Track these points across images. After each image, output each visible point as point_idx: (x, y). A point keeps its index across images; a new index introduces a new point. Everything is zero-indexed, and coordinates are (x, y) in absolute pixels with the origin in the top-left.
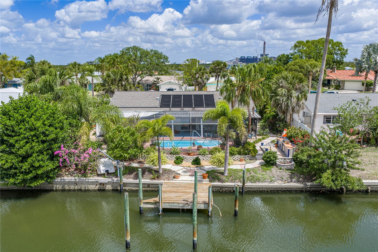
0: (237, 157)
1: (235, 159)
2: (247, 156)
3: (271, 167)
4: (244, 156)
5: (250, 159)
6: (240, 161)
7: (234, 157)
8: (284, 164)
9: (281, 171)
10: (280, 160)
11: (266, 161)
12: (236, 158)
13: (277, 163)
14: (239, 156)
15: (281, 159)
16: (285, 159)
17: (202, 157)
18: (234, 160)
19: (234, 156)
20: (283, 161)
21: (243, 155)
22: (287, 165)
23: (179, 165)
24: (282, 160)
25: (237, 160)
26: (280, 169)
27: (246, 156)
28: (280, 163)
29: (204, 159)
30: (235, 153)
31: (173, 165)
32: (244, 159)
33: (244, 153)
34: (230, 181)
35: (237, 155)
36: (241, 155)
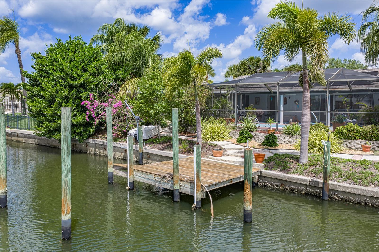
0: (357, 143)
1: (353, 148)
4: (375, 142)
6: (361, 151)
12: (356, 145)
14: (363, 142)
17: (287, 138)
18: (350, 148)
21: (372, 140)
25: (358, 148)
27: (378, 142)
29: (290, 142)
30: (354, 136)
31: (232, 143)
32: (374, 148)
33: (374, 135)
34: (306, 173)
35: (359, 140)
36: (368, 139)
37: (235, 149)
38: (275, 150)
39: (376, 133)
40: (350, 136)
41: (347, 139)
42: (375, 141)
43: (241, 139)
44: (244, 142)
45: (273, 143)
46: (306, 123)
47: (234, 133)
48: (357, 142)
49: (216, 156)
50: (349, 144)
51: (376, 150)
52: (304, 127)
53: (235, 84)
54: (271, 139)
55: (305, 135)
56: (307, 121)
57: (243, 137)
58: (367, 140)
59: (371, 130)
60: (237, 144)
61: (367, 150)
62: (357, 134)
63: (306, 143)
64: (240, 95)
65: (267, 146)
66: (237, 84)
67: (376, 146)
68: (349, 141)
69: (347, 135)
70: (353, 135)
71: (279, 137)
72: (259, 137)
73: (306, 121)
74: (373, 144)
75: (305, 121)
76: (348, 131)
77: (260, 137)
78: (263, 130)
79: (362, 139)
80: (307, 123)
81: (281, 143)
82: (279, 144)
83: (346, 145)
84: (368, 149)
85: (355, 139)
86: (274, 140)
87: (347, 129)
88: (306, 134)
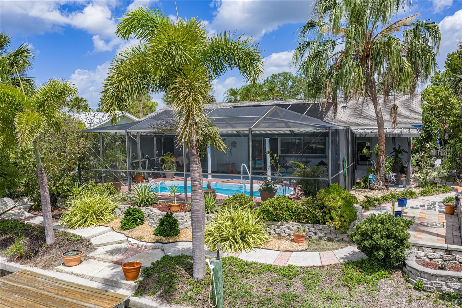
0: (288, 228)
1: (283, 234)
2: (321, 227)
3: (382, 272)
4: (310, 225)
5: (330, 240)
6: (293, 240)
7: (278, 227)
8: (441, 268)
9: (416, 294)
10: (430, 252)
11: (369, 251)
12: (287, 230)
13: (412, 262)
14: (296, 226)
15: (434, 249)
16: (449, 252)
18: (279, 234)
19: (279, 223)
20: (441, 257)
21: (307, 222)
22: (446, 277)
23: (124, 232)
24: (437, 254)
25: (289, 235)
26: (417, 288)
27: (315, 226)
28: (425, 264)
30: (284, 216)
31: (113, 230)
32: (309, 235)
33: (309, 216)
34: (199, 299)
35: (291, 223)
36: (302, 221)
37: (111, 243)
38: (171, 244)
39: (312, 213)
40: (278, 217)
41: (275, 220)
42: (312, 223)
43: (126, 224)
44: (129, 228)
45: (170, 231)
46: (197, 213)
47: (122, 210)
48: (288, 225)
49: (68, 265)
50: (278, 228)
51: (313, 238)
52: (195, 221)
53: (124, 131)
54: (166, 224)
55: (198, 234)
56: (199, 211)
57: (128, 220)
58: (300, 223)
59: (306, 207)
60: (119, 231)
61: (299, 240)
62: (288, 213)
63: (199, 247)
64: (153, 138)
65: (161, 235)
66: (128, 131)
67: (312, 232)
68: (278, 225)
69: (273, 215)
70: (283, 214)
71: (183, 218)
72: (154, 217)
73: (197, 211)
74: (309, 229)
75: (195, 211)
76: (275, 209)
77: (155, 219)
78: (167, 202)
79: (295, 221)
80: (199, 213)
81: (186, 227)
82: (183, 229)
83: (274, 230)
84: (301, 239)
85: (285, 221)
86: (171, 226)
87: (274, 206)
88: (198, 232)
